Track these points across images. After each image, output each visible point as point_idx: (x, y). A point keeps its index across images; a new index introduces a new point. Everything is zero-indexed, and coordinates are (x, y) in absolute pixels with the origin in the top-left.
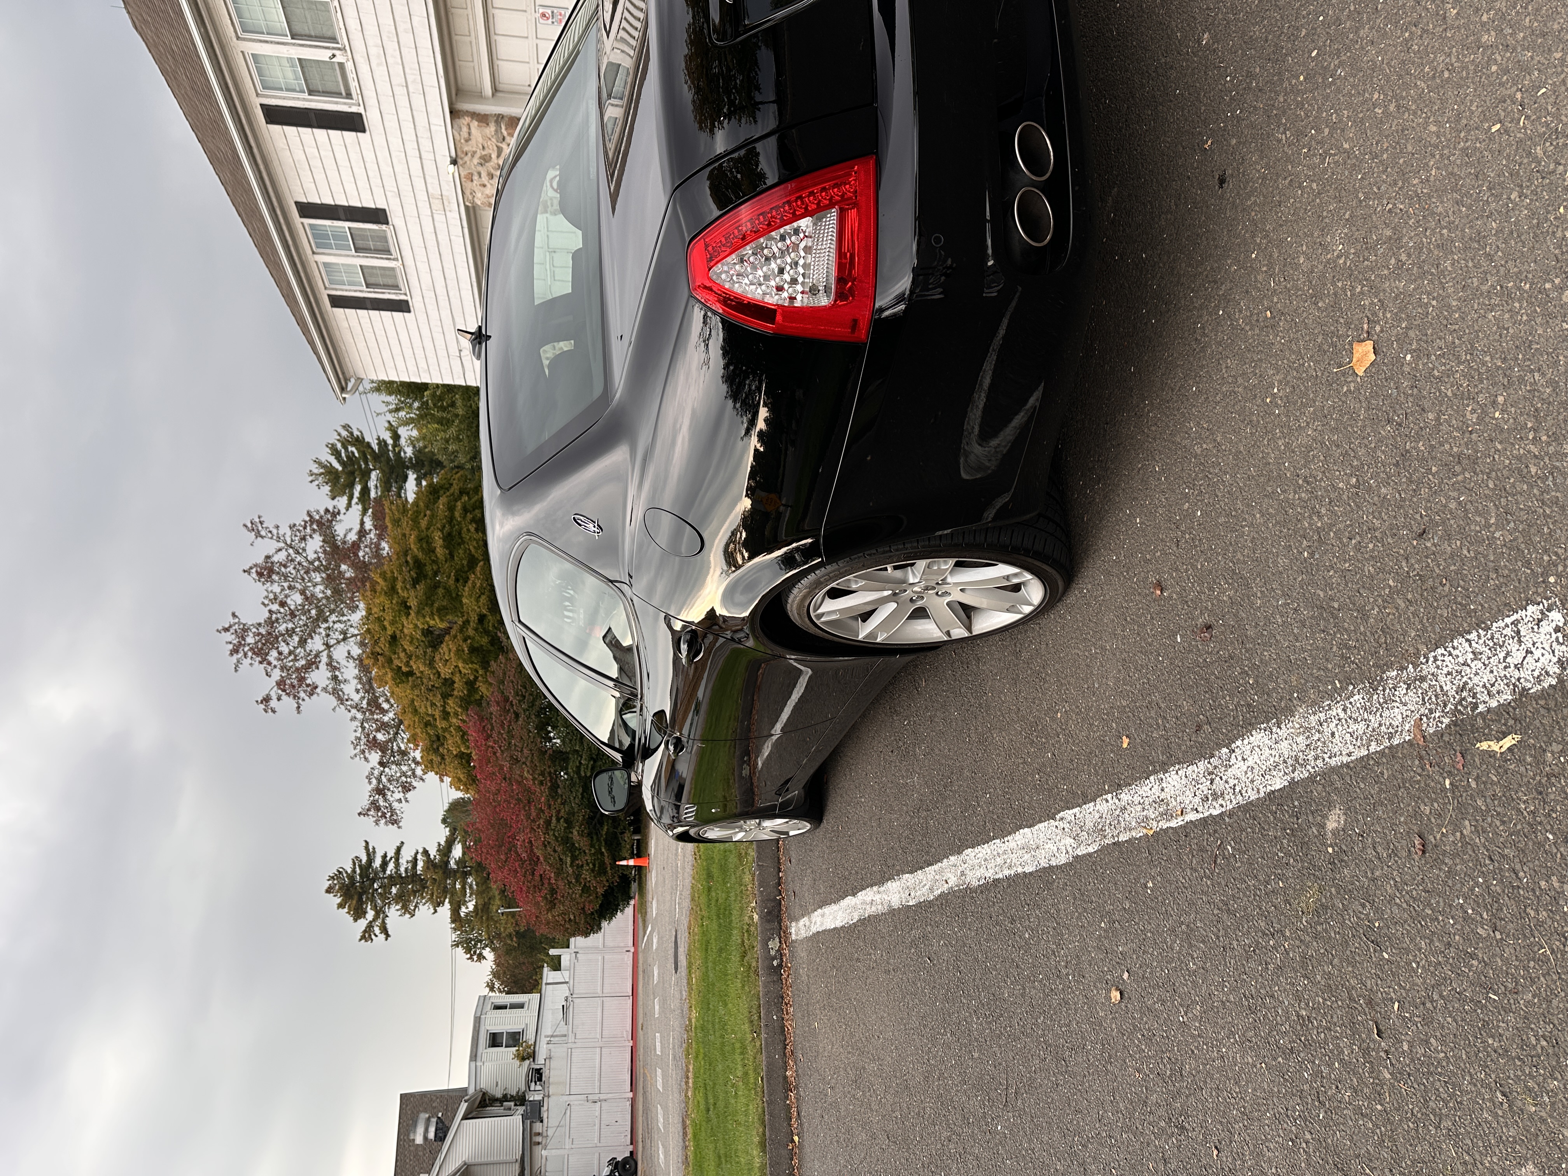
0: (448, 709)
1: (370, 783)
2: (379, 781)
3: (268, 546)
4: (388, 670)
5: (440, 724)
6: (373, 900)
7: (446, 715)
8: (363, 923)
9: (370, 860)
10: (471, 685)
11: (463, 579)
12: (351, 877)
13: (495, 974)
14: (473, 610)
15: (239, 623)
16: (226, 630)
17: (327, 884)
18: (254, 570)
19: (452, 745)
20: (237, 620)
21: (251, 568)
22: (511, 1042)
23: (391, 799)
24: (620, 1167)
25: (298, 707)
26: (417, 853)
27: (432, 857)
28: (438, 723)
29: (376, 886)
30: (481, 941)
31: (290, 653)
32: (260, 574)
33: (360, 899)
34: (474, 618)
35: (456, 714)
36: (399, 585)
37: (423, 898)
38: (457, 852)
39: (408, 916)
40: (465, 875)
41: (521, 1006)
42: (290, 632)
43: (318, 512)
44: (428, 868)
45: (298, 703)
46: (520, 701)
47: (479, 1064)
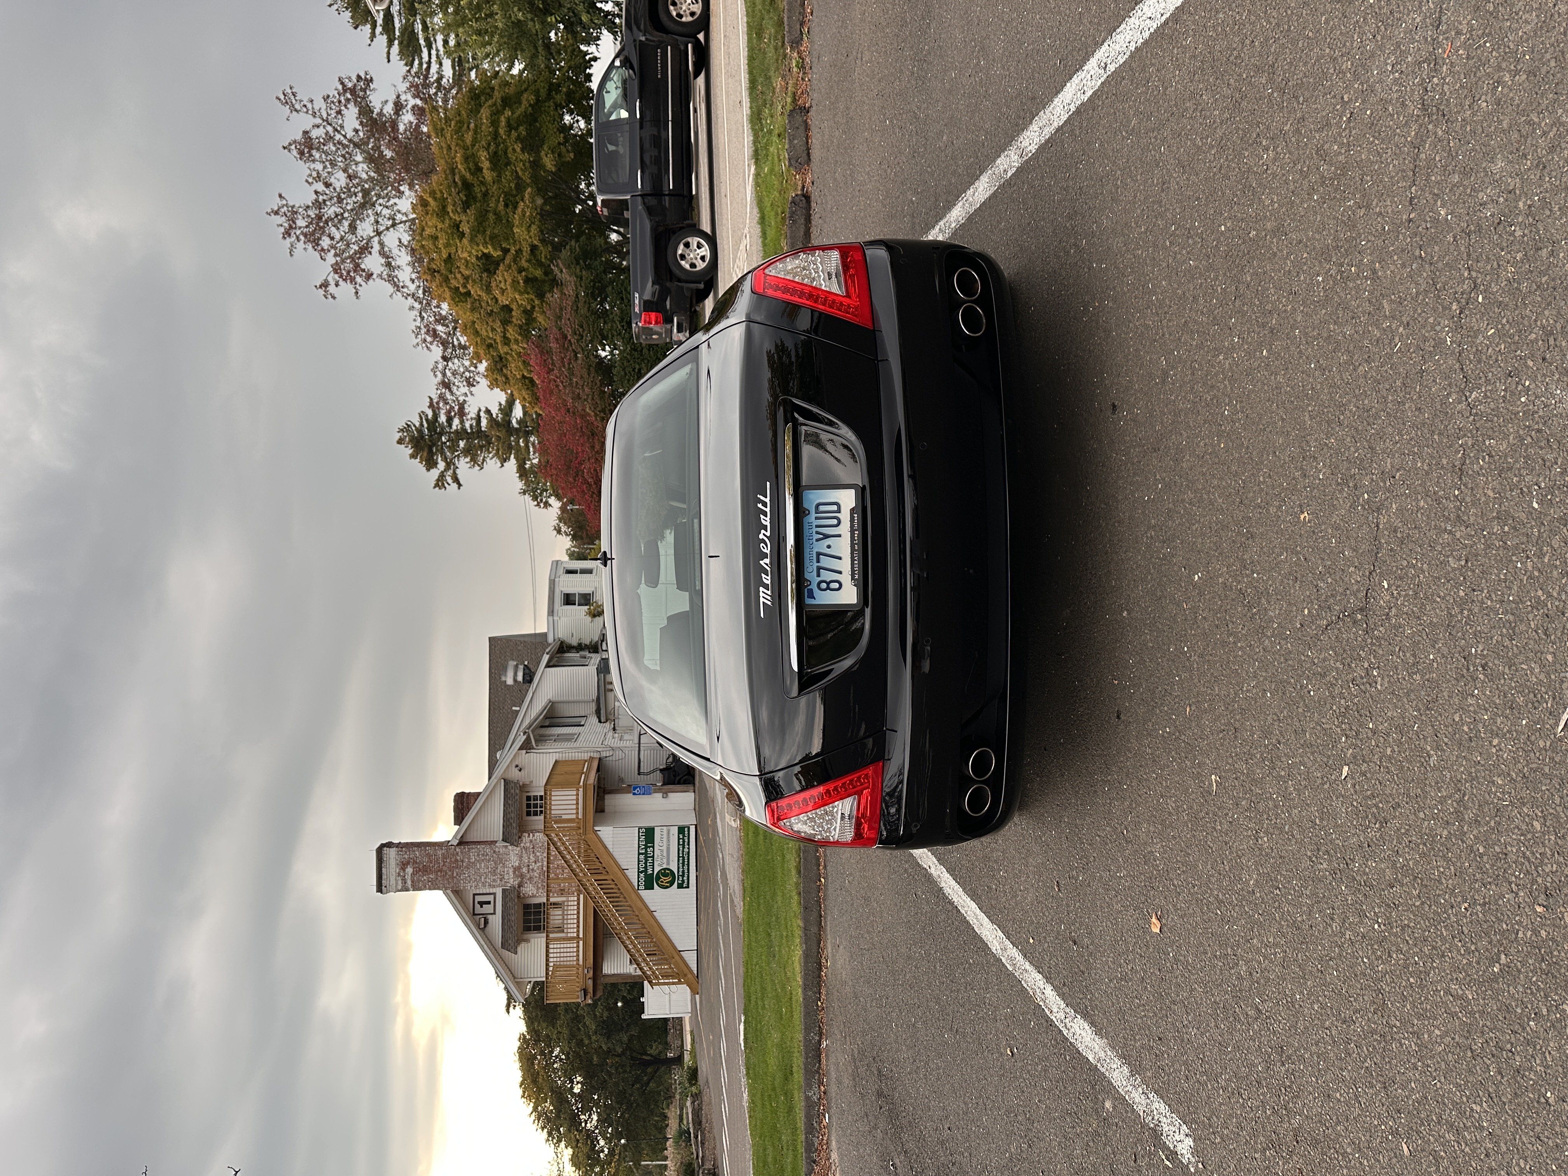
0: (508, 335)
1: (436, 376)
2: (444, 375)
3: (305, 122)
4: (446, 289)
5: (503, 350)
6: (443, 453)
7: (506, 341)
8: (435, 473)
9: (436, 416)
10: (528, 314)
11: (513, 204)
12: (420, 431)
13: (560, 519)
14: (524, 240)
15: (287, 205)
16: (276, 213)
17: (398, 436)
18: (293, 147)
19: (515, 368)
20: (284, 202)
21: (290, 144)
22: (583, 602)
23: (458, 393)
25: (357, 293)
26: (480, 410)
27: (494, 416)
28: (500, 347)
29: (443, 439)
30: (546, 491)
31: (342, 239)
32: (302, 153)
33: (430, 451)
34: (526, 249)
35: (516, 341)
36: (450, 209)
37: (490, 453)
38: (518, 412)
39: (477, 468)
40: (527, 434)
41: (589, 571)
42: (340, 218)
43: (350, 79)
44: (491, 426)
45: (355, 288)
46: (578, 340)
47: (556, 618)
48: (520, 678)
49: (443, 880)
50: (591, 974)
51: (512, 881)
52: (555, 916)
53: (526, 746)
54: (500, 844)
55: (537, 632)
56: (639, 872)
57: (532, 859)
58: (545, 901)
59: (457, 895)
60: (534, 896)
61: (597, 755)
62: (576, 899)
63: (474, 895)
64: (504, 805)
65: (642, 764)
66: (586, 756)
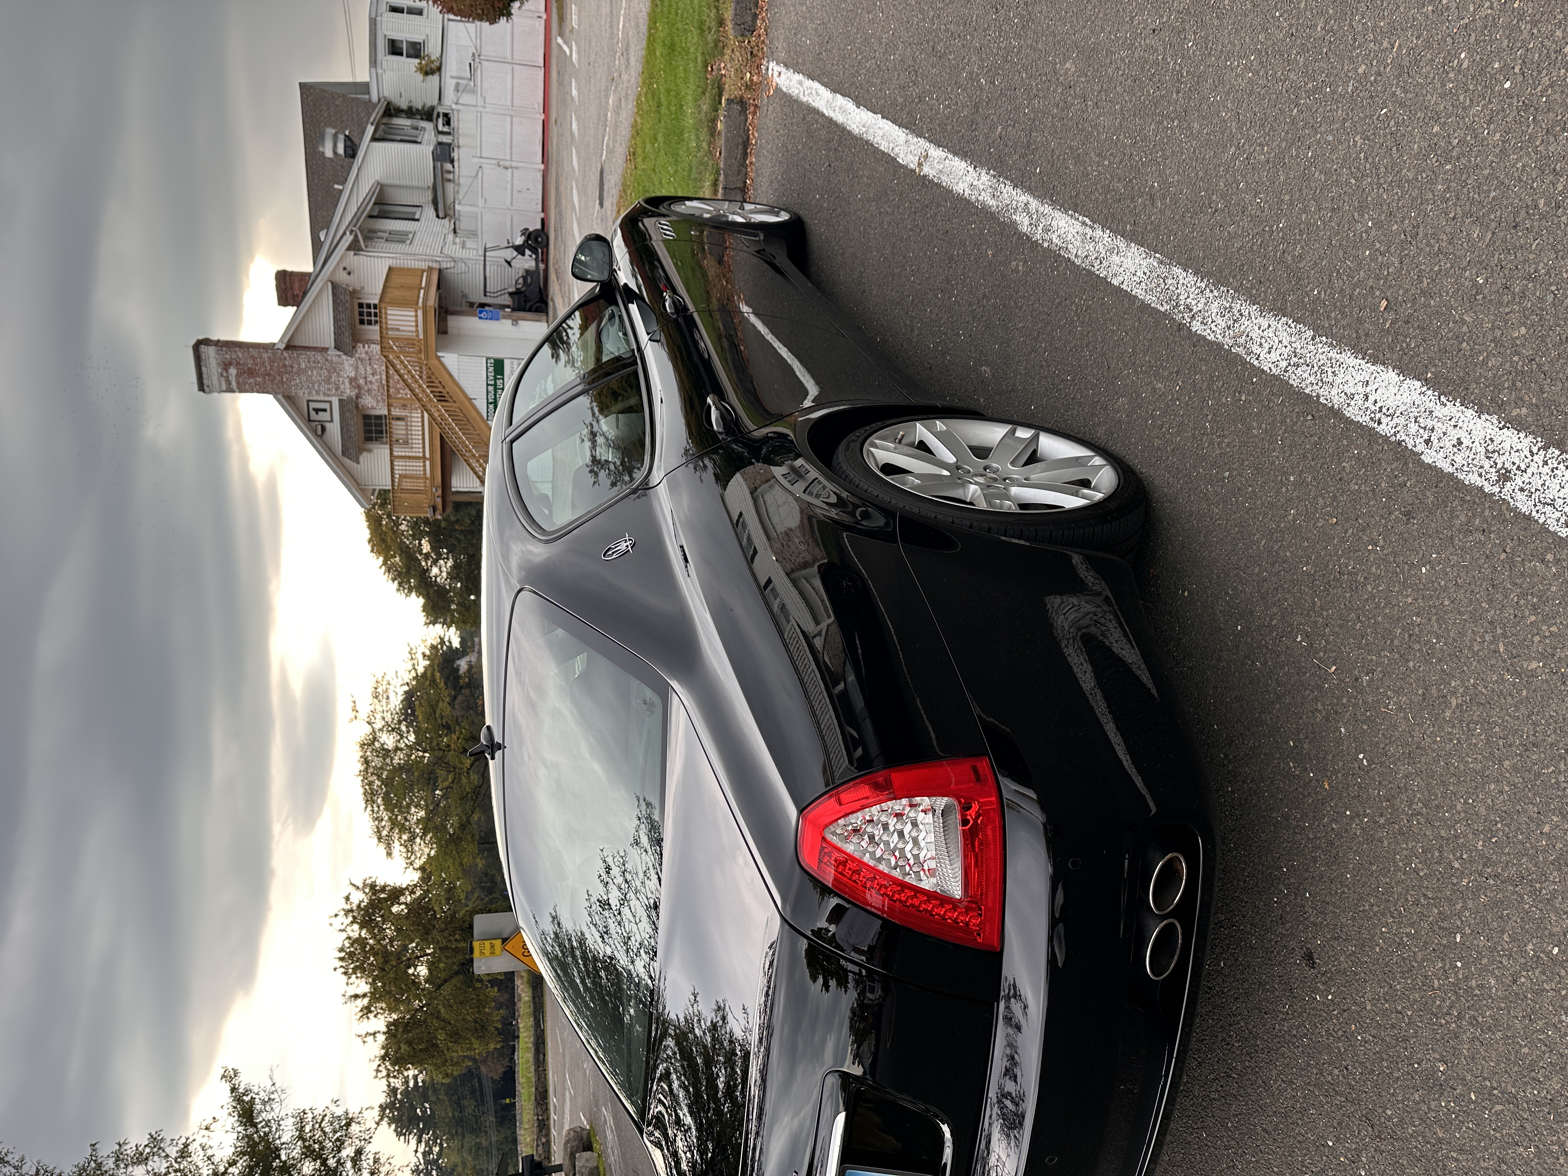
22: (412, 52)
24: (532, 237)
41: (419, 12)
47: (380, 71)
48: (341, 150)
49: (272, 384)
50: (440, 492)
51: (349, 392)
52: (398, 428)
53: (354, 247)
54: (332, 352)
55: (358, 80)
56: (488, 403)
57: (369, 371)
58: (386, 413)
59: (289, 402)
60: (373, 408)
61: (435, 265)
62: (420, 415)
63: (308, 401)
64: (334, 311)
65: (488, 280)
66: (424, 265)
